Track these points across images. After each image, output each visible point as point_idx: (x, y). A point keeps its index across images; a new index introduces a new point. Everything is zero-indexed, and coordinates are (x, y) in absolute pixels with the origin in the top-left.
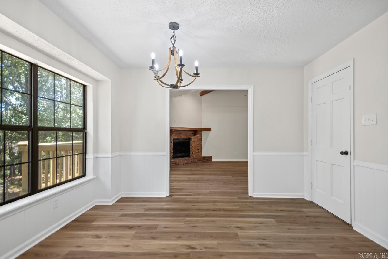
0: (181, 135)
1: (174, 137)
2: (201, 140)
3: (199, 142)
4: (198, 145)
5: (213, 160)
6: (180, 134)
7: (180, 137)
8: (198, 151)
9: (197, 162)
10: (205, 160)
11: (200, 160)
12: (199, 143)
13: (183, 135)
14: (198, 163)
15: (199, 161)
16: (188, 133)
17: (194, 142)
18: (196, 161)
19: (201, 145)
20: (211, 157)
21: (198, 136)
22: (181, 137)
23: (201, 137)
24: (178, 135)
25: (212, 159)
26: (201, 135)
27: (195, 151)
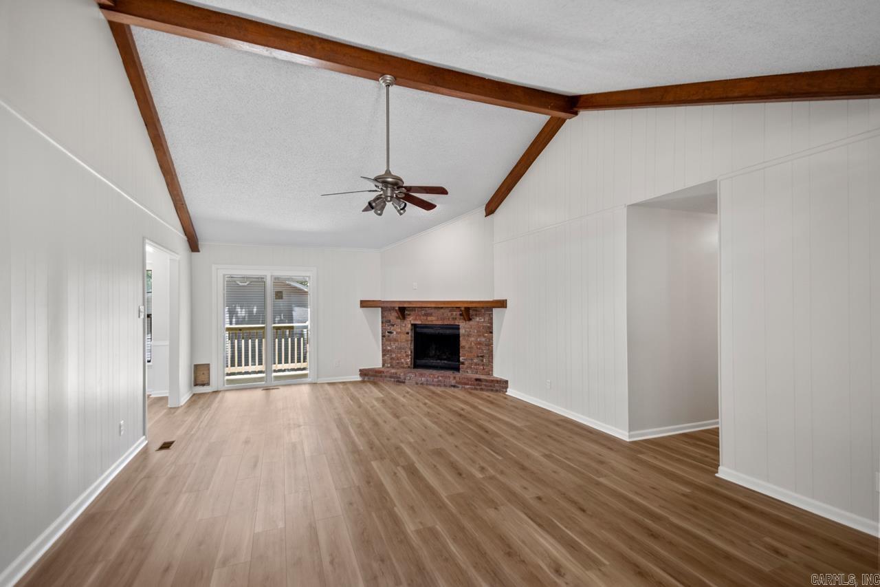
0: (429, 318)
1: (412, 322)
2: (492, 333)
3: (485, 337)
4: (480, 343)
5: (511, 392)
6: (427, 315)
7: (427, 323)
8: (482, 361)
9: (454, 386)
10: (483, 387)
11: (468, 384)
12: (483, 339)
13: (434, 318)
14: (456, 390)
15: (460, 386)
16: (449, 314)
17: (469, 336)
18: (453, 384)
19: (489, 345)
20: (506, 382)
21: (478, 322)
22: (430, 323)
23: (492, 324)
24: (422, 317)
25: (507, 388)
26: (491, 319)
27: (472, 360)
